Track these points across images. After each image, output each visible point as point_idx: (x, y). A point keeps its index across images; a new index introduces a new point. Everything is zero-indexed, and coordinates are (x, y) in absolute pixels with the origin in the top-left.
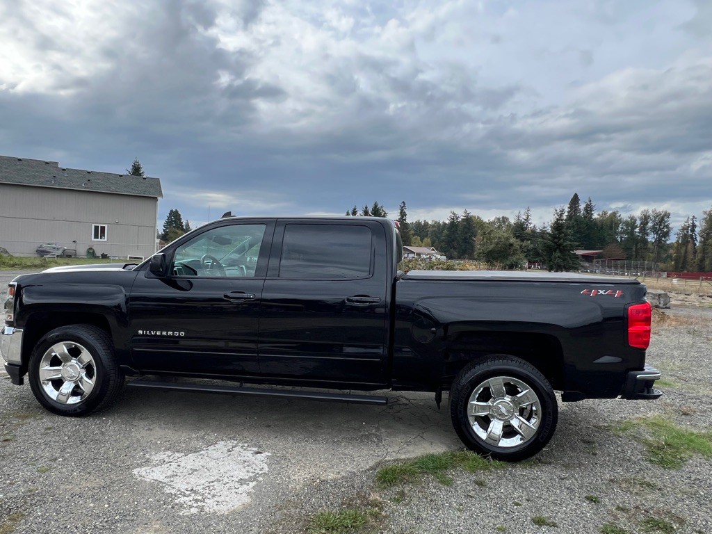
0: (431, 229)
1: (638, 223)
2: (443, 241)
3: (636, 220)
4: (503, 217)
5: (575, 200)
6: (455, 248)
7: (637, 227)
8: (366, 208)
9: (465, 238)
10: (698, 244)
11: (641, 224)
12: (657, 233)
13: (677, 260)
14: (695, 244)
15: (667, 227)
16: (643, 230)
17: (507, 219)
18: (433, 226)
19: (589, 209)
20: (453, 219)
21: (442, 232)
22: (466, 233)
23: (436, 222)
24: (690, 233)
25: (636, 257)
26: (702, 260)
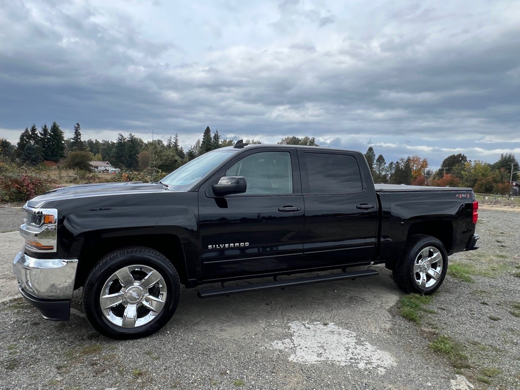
0: (102, 147)
2: (113, 157)
4: (158, 140)
5: (207, 131)
6: (123, 163)
8: (45, 127)
9: (131, 155)
17: (161, 142)
18: (104, 145)
19: (217, 137)
20: (121, 140)
21: (111, 150)
22: (131, 151)
23: (106, 142)
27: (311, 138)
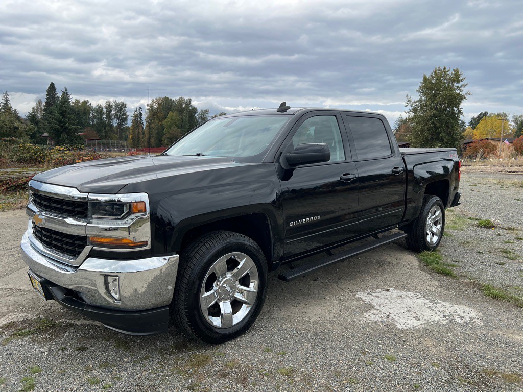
1: (105, 110)
3: (102, 108)
5: (52, 89)
7: (104, 114)
10: (144, 127)
11: (107, 111)
12: (118, 119)
13: (133, 139)
14: (143, 128)
15: (125, 114)
16: (109, 116)
19: (66, 97)
24: (139, 119)
25: (105, 138)
26: (149, 139)
27: (186, 98)
